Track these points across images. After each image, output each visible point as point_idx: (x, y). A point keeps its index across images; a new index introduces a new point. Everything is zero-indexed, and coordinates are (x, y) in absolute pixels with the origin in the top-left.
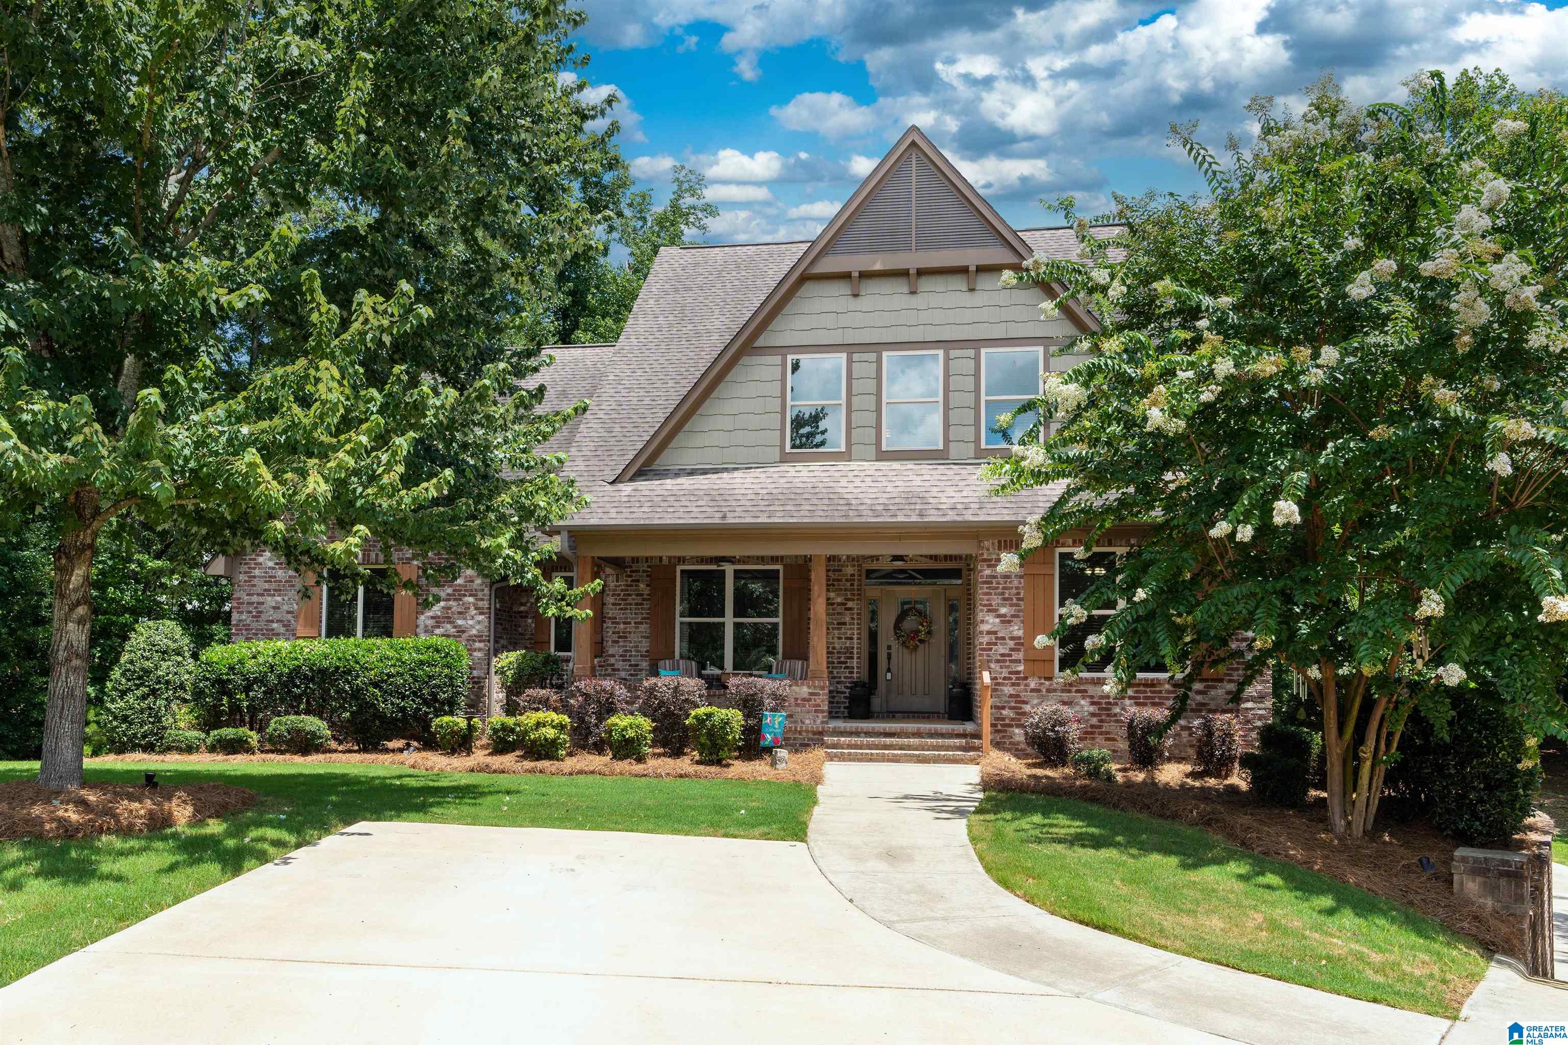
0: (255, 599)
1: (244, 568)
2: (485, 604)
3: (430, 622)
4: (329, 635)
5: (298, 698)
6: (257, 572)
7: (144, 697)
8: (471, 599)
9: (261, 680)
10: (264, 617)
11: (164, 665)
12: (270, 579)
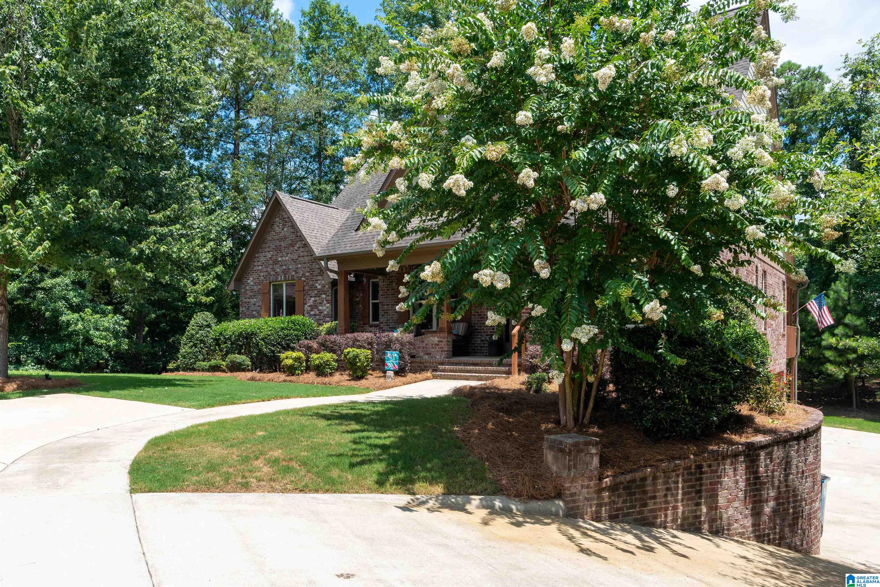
0: (247, 300)
1: (243, 286)
2: (329, 298)
3: (309, 308)
4: (275, 315)
5: (241, 346)
6: (247, 288)
7: (192, 347)
8: (324, 296)
9: (230, 339)
10: (251, 309)
11: (200, 332)
12: (252, 290)
